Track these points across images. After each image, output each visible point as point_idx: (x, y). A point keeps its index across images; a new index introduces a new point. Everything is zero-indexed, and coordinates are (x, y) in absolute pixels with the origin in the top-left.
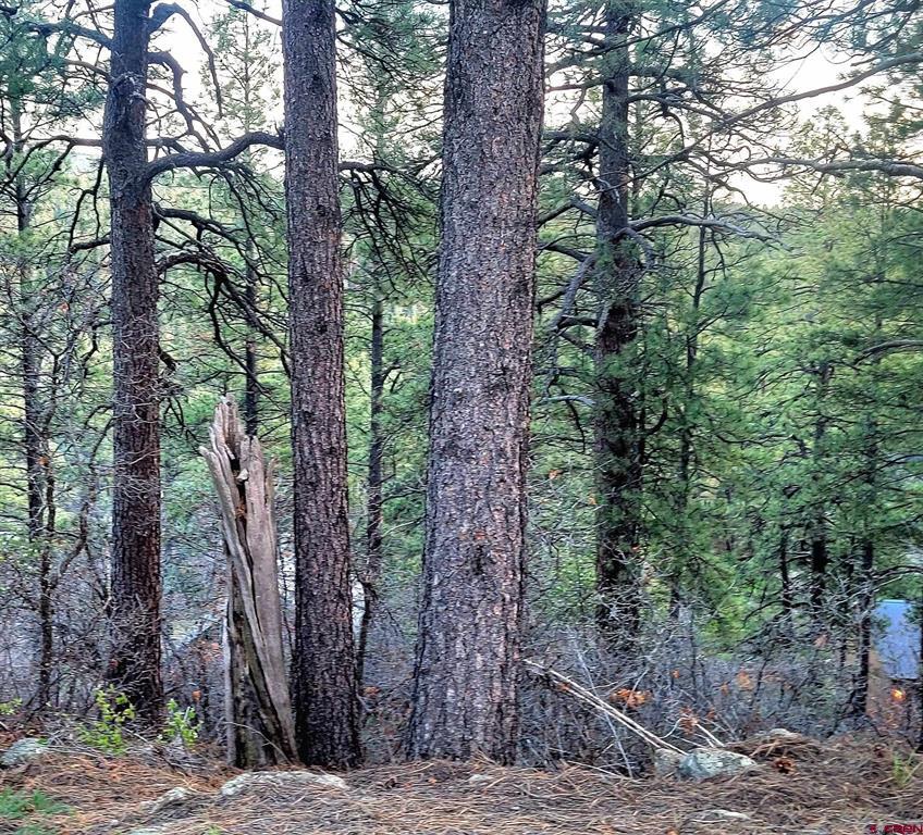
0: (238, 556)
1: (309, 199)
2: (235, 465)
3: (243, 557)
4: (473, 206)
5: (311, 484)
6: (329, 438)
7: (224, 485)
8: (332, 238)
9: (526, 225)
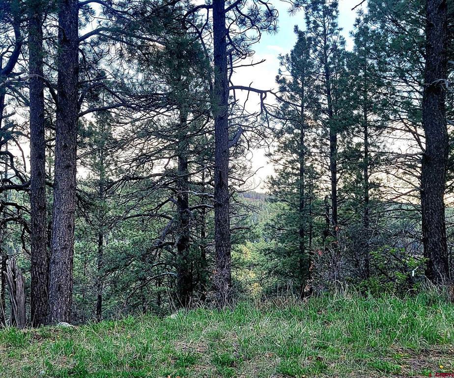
0: (13, 302)
1: (36, 204)
2: (14, 277)
3: (15, 302)
4: (59, 209)
5: (36, 282)
6: (41, 269)
7: (10, 282)
8: (43, 214)
9: (71, 213)
